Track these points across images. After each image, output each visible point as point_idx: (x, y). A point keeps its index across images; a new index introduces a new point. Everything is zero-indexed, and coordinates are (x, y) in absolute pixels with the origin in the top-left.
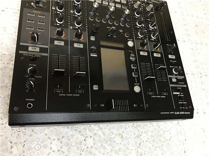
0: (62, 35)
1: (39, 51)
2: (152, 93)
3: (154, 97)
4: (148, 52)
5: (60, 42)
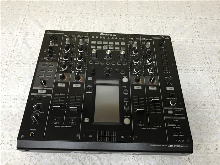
0: (65, 78)
1: (45, 92)
2: (143, 125)
3: (145, 129)
4: (143, 86)
5: (61, 84)
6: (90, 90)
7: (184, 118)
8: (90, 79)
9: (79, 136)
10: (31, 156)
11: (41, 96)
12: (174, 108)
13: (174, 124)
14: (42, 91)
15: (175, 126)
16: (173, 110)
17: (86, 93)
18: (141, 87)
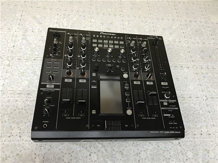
0: (71, 74)
1: (53, 87)
2: (143, 116)
3: (145, 118)
4: (141, 81)
5: (68, 79)
6: (94, 85)
7: (177, 108)
8: (94, 75)
9: (88, 126)
10: (41, 146)
11: (50, 90)
12: (168, 101)
13: (169, 113)
14: (51, 86)
15: (170, 115)
16: (167, 102)
17: (92, 87)
18: (140, 82)
